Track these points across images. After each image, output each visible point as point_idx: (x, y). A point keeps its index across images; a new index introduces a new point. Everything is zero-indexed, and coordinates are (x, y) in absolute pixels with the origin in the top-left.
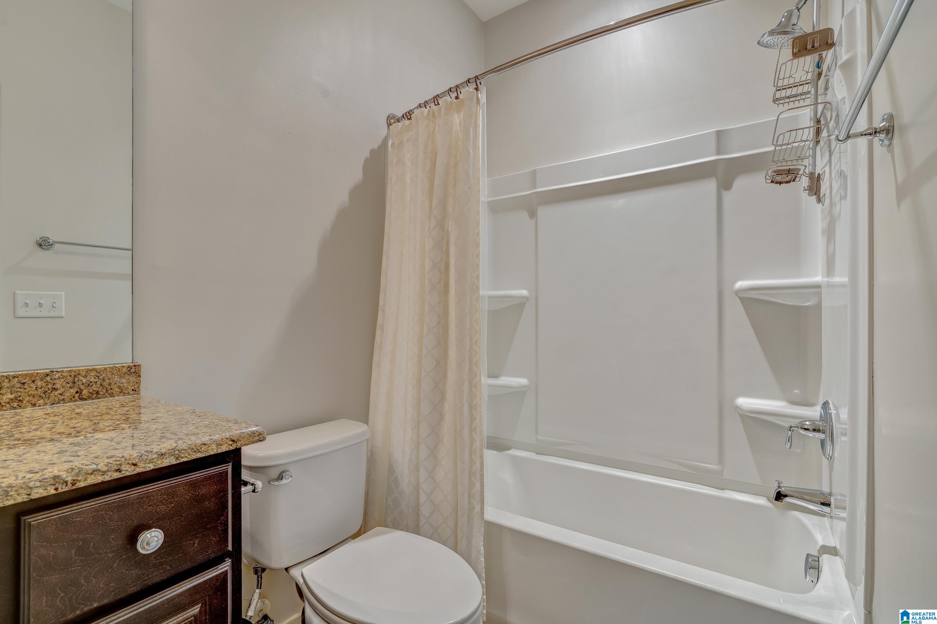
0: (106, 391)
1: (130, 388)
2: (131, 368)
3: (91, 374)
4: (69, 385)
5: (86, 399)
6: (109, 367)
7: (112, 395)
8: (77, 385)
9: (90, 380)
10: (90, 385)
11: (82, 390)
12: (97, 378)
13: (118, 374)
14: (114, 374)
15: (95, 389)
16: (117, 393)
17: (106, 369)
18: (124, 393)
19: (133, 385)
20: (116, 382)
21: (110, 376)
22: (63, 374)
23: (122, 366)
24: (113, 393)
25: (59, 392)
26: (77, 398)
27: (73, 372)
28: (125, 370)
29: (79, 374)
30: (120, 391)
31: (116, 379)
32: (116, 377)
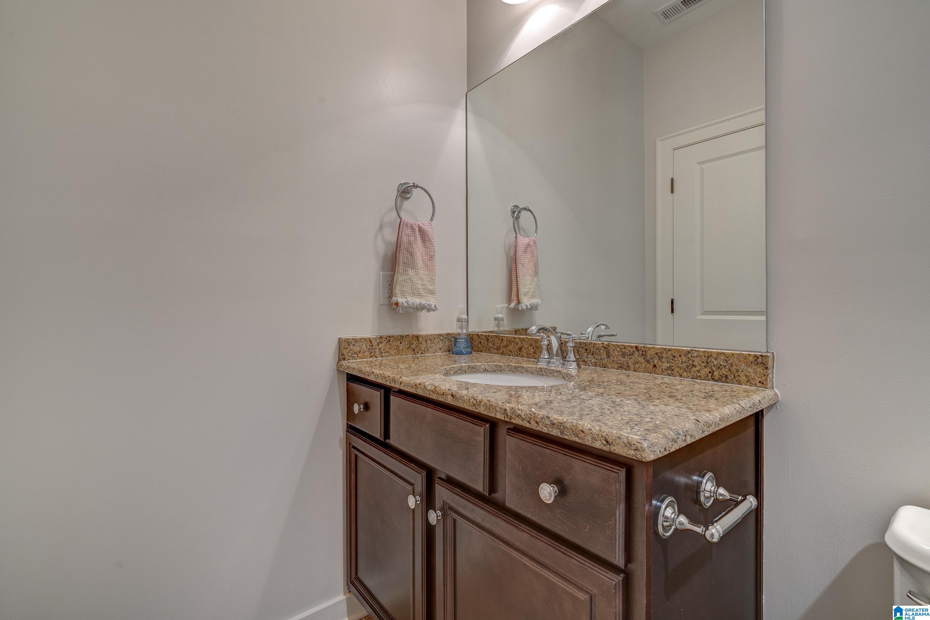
0: (734, 377)
1: (757, 379)
2: (758, 358)
3: (721, 358)
4: (704, 364)
5: (716, 381)
6: (736, 353)
7: (739, 383)
8: (710, 365)
9: (720, 363)
10: (720, 368)
11: (713, 371)
12: (726, 362)
13: (744, 361)
14: (741, 361)
15: (724, 372)
16: (744, 381)
17: (733, 355)
18: (750, 383)
19: (760, 377)
20: (743, 370)
21: (737, 363)
22: (699, 354)
23: (749, 354)
24: (740, 380)
25: (697, 369)
26: (710, 377)
27: (707, 353)
28: (751, 359)
29: (711, 356)
30: (747, 380)
31: (743, 366)
32: (743, 364)
